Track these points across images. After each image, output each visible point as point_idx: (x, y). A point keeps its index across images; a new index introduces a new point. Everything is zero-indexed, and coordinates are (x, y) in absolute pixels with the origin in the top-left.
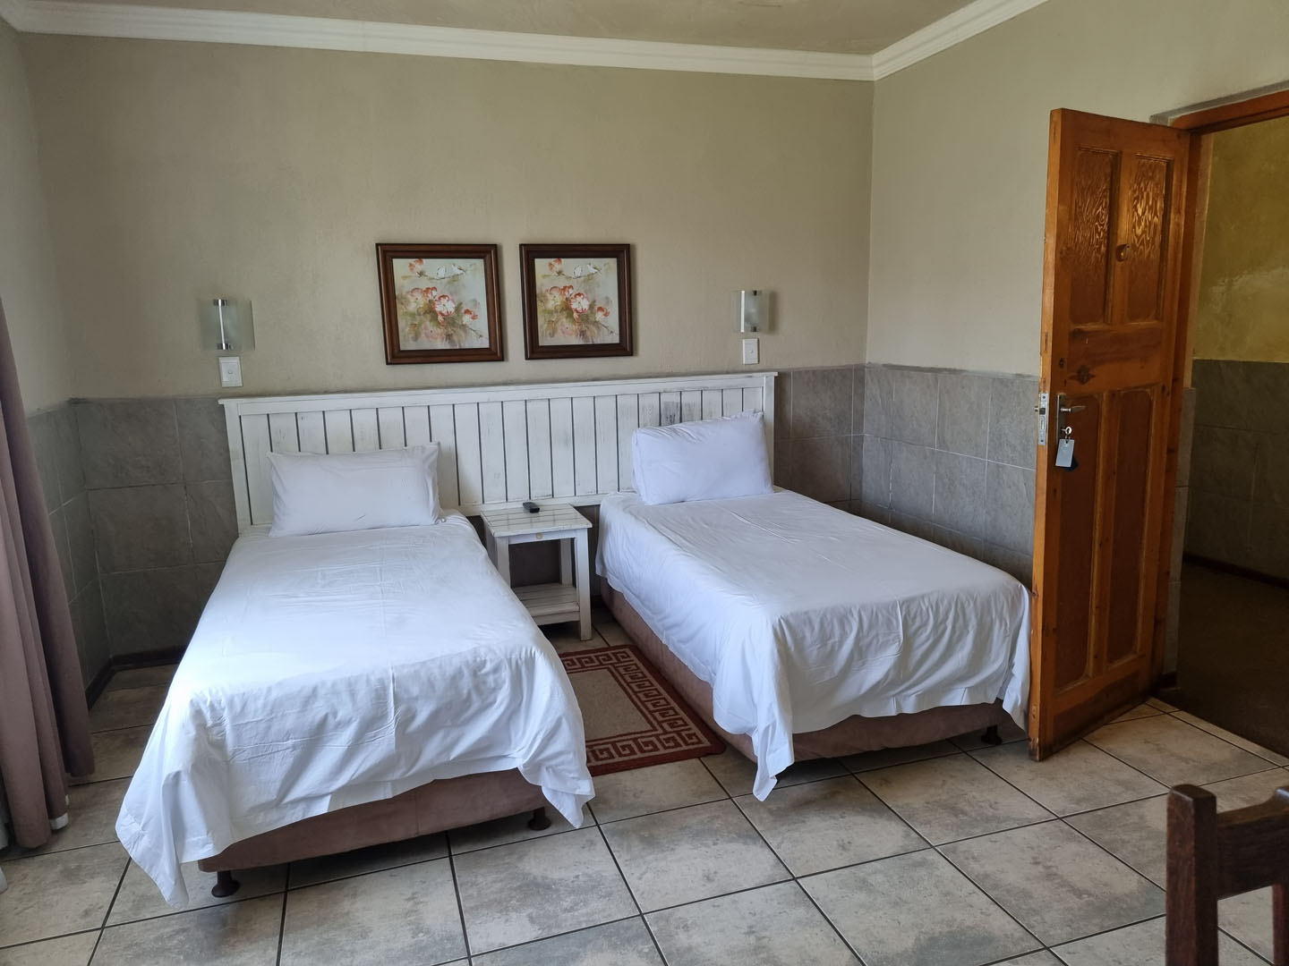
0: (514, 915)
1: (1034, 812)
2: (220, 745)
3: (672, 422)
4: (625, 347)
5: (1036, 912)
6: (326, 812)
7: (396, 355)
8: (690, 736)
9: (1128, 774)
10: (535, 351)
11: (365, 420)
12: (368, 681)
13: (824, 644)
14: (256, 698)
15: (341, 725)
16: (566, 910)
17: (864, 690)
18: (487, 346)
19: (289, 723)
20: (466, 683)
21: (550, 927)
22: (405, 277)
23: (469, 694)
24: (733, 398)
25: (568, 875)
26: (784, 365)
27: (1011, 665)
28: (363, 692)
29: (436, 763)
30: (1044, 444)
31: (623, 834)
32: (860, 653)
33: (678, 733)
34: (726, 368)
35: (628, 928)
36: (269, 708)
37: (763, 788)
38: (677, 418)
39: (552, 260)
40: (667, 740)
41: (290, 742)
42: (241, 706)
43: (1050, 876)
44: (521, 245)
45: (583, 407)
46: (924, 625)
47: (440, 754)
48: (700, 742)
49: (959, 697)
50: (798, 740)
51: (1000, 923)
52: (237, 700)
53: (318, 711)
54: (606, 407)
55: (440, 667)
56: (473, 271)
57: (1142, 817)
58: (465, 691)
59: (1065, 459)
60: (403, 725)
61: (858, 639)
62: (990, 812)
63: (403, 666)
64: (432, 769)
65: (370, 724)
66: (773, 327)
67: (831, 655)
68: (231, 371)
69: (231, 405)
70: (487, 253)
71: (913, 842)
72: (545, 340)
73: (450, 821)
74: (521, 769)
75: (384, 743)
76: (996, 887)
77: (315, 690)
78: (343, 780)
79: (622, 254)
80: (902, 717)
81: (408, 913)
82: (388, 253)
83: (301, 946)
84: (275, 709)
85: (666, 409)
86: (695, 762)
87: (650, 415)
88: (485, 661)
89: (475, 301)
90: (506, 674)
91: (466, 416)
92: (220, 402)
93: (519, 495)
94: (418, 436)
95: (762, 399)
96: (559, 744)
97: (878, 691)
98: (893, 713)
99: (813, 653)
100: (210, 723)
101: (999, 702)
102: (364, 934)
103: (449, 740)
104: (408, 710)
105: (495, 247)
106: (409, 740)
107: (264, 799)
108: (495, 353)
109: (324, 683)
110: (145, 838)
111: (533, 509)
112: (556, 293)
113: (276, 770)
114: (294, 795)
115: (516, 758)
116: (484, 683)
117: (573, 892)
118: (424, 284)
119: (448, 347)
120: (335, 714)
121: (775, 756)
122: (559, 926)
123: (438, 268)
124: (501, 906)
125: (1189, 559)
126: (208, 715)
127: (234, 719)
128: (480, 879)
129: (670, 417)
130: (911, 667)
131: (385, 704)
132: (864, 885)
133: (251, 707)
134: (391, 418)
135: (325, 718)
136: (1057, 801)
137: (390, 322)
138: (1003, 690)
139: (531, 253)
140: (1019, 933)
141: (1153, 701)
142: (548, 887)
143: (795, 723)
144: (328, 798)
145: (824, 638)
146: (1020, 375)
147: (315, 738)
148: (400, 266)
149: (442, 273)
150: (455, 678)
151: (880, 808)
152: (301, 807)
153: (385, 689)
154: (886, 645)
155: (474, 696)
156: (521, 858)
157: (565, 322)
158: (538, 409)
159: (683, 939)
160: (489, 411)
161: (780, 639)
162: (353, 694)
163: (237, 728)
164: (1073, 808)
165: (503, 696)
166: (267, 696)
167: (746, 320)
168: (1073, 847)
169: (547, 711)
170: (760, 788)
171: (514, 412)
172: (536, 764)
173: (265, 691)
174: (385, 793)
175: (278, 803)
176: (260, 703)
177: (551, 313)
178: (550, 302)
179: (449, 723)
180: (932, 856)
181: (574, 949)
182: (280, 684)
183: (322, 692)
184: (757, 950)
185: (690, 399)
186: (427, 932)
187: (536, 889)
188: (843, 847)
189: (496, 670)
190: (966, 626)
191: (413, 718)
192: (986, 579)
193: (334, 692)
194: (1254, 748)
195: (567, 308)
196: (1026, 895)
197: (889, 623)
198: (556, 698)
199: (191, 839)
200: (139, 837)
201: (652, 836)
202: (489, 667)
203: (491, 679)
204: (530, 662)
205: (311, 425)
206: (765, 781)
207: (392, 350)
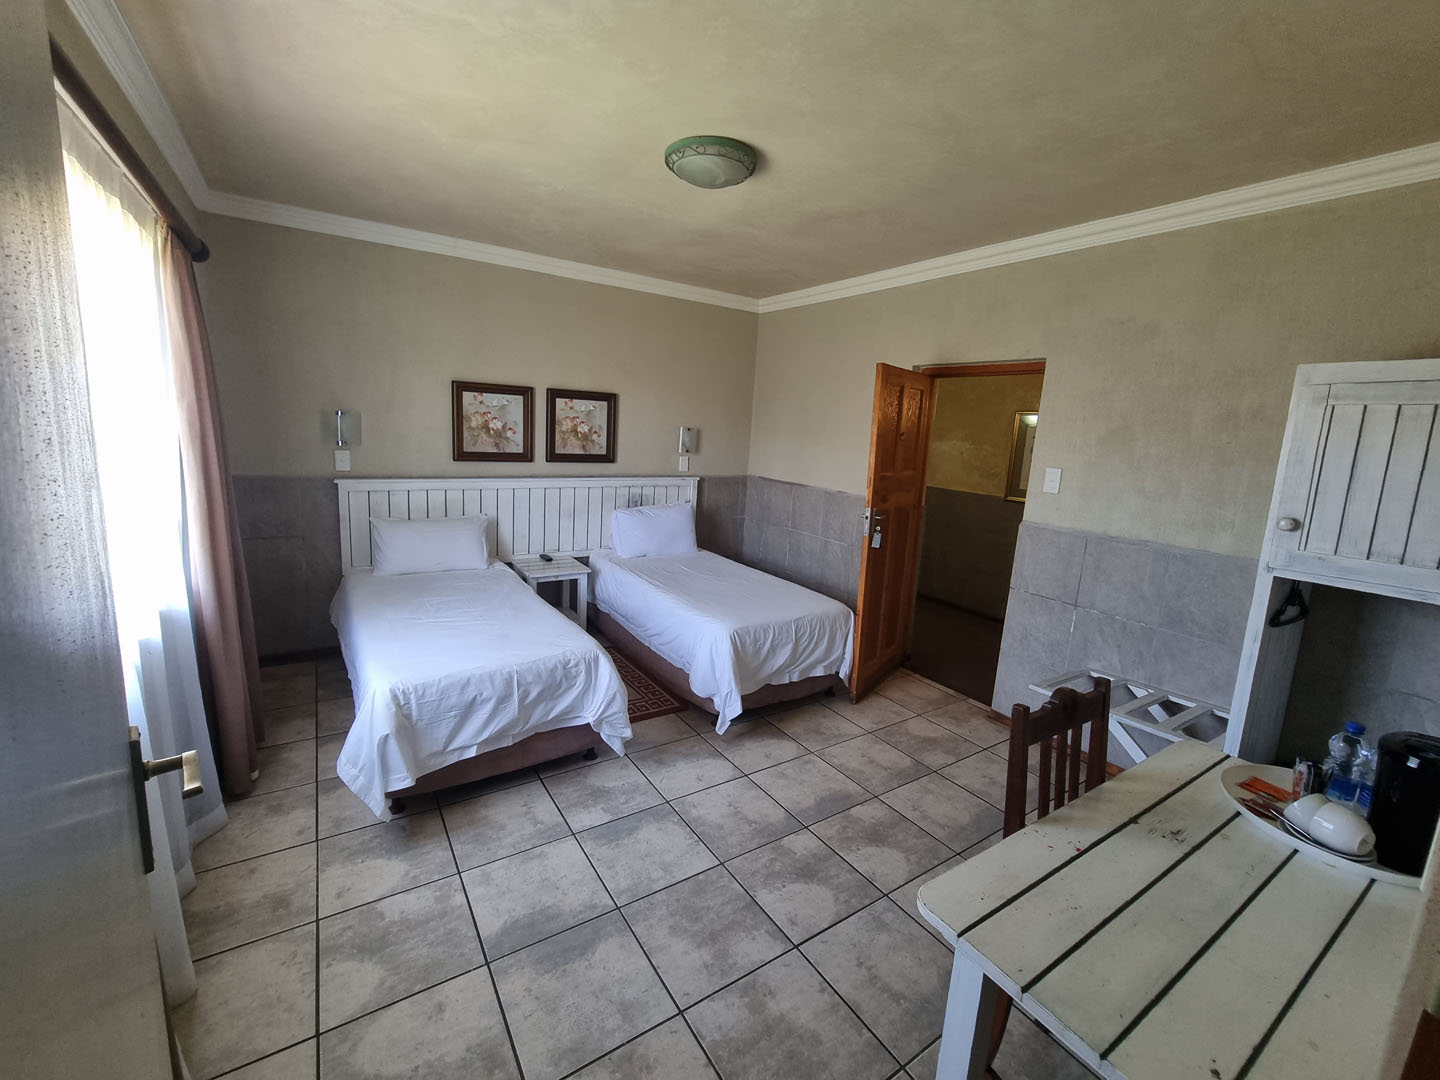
0: (593, 809)
1: (857, 731)
2: (408, 717)
3: (636, 506)
4: (609, 457)
5: (867, 780)
6: (474, 755)
7: (460, 455)
8: (666, 701)
9: (897, 708)
10: (553, 456)
11: (437, 498)
12: (501, 674)
13: (755, 645)
14: (432, 686)
15: (485, 701)
16: (623, 804)
17: (775, 669)
18: (522, 451)
19: (453, 701)
20: (560, 673)
21: (617, 814)
22: (470, 404)
23: (561, 679)
24: (673, 491)
25: (619, 784)
26: (702, 473)
27: (844, 653)
28: (499, 682)
29: (540, 722)
30: (867, 535)
31: (643, 759)
32: (773, 648)
33: (658, 699)
34: (669, 473)
35: (663, 810)
36: (439, 693)
37: (721, 728)
38: (639, 503)
39: (567, 400)
40: (653, 704)
41: (453, 713)
42: (422, 691)
43: (872, 762)
44: (548, 389)
45: (582, 494)
46: (805, 633)
47: (542, 717)
48: (673, 704)
49: (819, 672)
50: (744, 698)
51: (852, 787)
52: (419, 688)
53: (471, 693)
54: (596, 494)
55: (544, 664)
56: (516, 403)
57: (907, 729)
58: (559, 679)
59: (876, 544)
60: (522, 700)
61: (772, 641)
62: (836, 733)
63: (522, 664)
64: (535, 727)
65: (503, 700)
66: (697, 450)
67: (758, 651)
68: (343, 461)
69: (344, 485)
70: (526, 392)
71: (802, 751)
72: (559, 450)
73: (541, 758)
74: (592, 724)
75: (512, 710)
76: (847, 770)
77: (469, 679)
78: (485, 735)
79: (610, 399)
80: (792, 683)
81: (526, 813)
82: (460, 387)
83: (463, 838)
84: (444, 692)
85: (633, 497)
86: (672, 715)
87: (622, 501)
88: (570, 660)
89: (515, 422)
90: (582, 667)
91: (506, 497)
92: (335, 482)
93: (537, 549)
94: (472, 509)
95: (691, 493)
96: (614, 709)
97: (781, 670)
98: (787, 682)
99: (750, 649)
100: (402, 703)
101: (837, 673)
102: (503, 827)
103: (549, 707)
104: (525, 691)
105: (531, 389)
106: (525, 708)
107: (435, 749)
108: (527, 456)
109: (474, 675)
110: (361, 778)
111: (547, 559)
112: (568, 421)
113: (444, 731)
114: (451, 748)
115: (588, 717)
116: (570, 672)
117: (624, 793)
118: (483, 409)
119: (495, 451)
120: (481, 694)
121: (730, 707)
122: (622, 813)
123: (494, 400)
124: (583, 804)
125: (920, 596)
126: (401, 698)
127: (417, 700)
128: (565, 791)
129: (635, 502)
130: (798, 656)
131: (512, 687)
132: (783, 775)
133: (428, 692)
134: (455, 497)
135: (475, 698)
136: (867, 724)
137: (458, 433)
138: (839, 667)
139: (553, 394)
140: (862, 791)
141: (902, 669)
142: (608, 792)
143: (742, 690)
144: (476, 747)
145: (756, 641)
146: (840, 492)
147: (468, 710)
148: (467, 396)
149: (495, 403)
150: (554, 670)
151: (781, 734)
152: (457, 753)
153: (511, 678)
154: (786, 644)
155: (564, 680)
156: (585, 777)
157: (573, 440)
158: (553, 495)
159: (694, 813)
160: (522, 494)
161: (734, 643)
162: (492, 683)
163: (420, 706)
164: (875, 727)
165: (581, 680)
166: (438, 686)
167: (683, 444)
168: (878, 747)
169: (607, 691)
170: (721, 727)
171: (537, 495)
172: (599, 721)
173: (437, 682)
174: (508, 742)
175: (443, 752)
176: (434, 689)
177: (564, 433)
178: (564, 426)
179: (549, 697)
180: (813, 757)
181: (635, 824)
182: (446, 677)
183: (473, 681)
184: (736, 813)
185: (648, 491)
186: (542, 823)
187: (599, 794)
188: (767, 757)
189: (576, 665)
190: (825, 631)
191: (527, 696)
192: (834, 607)
193: (481, 680)
194: (951, 691)
195: (574, 431)
196: (862, 772)
197: (788, 631)
198: (613, 680)
199: (394, 777)
200: (357, 777)
201: (660, 759)
202: (572, 663)
203: (573, 670)
204: (596, 659)
205: (400, 501)
206: (723, 723)
207: (458, 450)
